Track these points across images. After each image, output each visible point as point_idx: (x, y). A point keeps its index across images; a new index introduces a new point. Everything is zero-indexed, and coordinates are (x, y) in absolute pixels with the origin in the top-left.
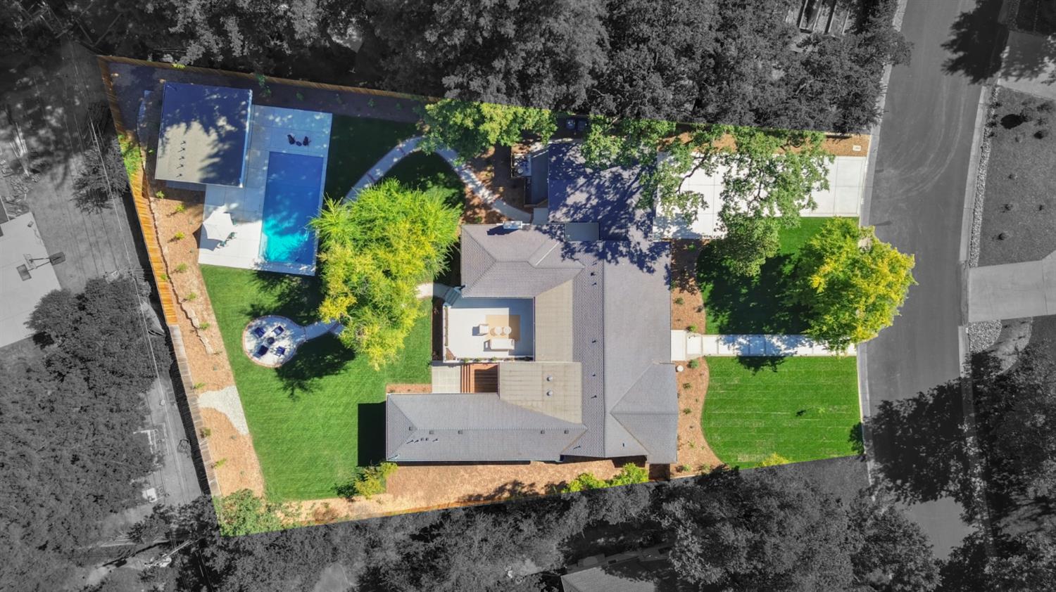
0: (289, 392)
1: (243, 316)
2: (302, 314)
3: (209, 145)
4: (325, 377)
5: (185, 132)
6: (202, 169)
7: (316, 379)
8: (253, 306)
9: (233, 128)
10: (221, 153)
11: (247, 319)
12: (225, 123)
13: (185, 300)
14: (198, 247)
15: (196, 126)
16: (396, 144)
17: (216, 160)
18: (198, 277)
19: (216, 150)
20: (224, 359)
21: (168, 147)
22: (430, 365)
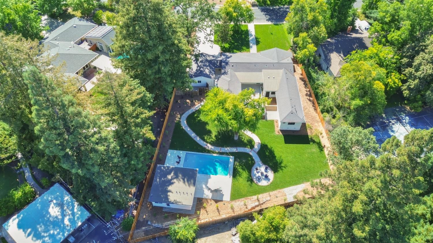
0: (283, 168)
1: (252, 185)
2: (250, 162)
3: (179, 182)
4: (276, 155)
5: (172, 193)
6: (189, 186)
7: (277, 158)
8: (248, 181)
9: (173, 172)
10: (183, 177)
11: (254, 184)
12: (170, 176)
13: (247, 208)
14: (222, 201)
15: (170, 188)
16: (183, 129)
17: (186, 180)
18: (236, 202)
19: (181, 180)
20: (272, 193)
21: (178, 200)
22: (266, 120)
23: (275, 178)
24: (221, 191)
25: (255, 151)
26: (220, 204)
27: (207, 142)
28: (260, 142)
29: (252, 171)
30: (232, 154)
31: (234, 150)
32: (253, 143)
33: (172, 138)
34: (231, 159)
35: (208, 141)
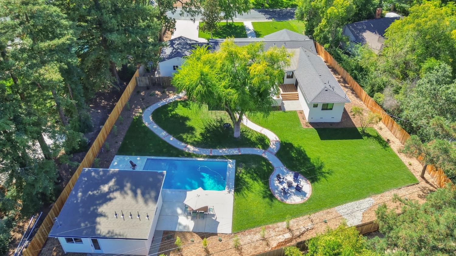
0: (327, 175)
1: (274, 204)
2: (265, 168)
3: (124, 198)
4: (309, 156)
6: (146, 201)
7: (311, 161)
8: (264, 197)
9: (113, 180)
10: (134, 188)
11: (276, 202)
12: (107, 186)
13: (268, 245)
14: (216, 234)
15: (103, 209)
16: (145, 126)
17: (139, 191)
18: (245, 235)
19: (129, 192)
20: (314, 216)
22: (284, 111)
23: (314, 190)
24: (214, 215)
25: (271, 153)
26: (211, 241)
27: (187, 143)
28: (278, 139)
29: (271, 183)
30: (232, 157)
31: (235, 152)
32: (267, 140)
33: (125, 139)
34: (231, 164)
35: (188, 141)
